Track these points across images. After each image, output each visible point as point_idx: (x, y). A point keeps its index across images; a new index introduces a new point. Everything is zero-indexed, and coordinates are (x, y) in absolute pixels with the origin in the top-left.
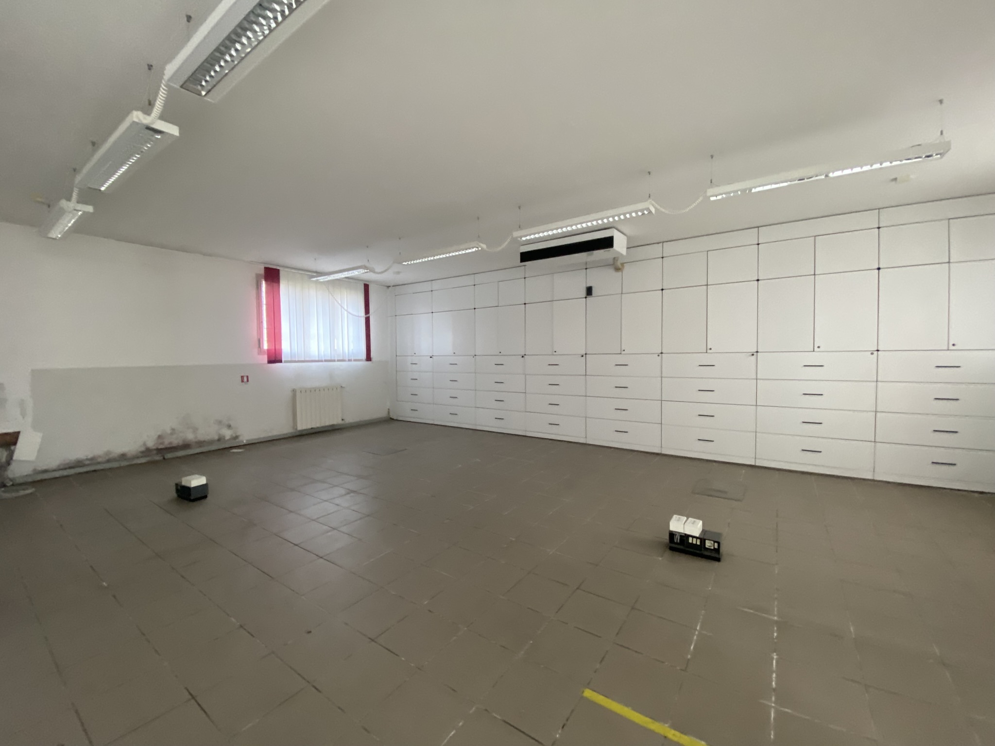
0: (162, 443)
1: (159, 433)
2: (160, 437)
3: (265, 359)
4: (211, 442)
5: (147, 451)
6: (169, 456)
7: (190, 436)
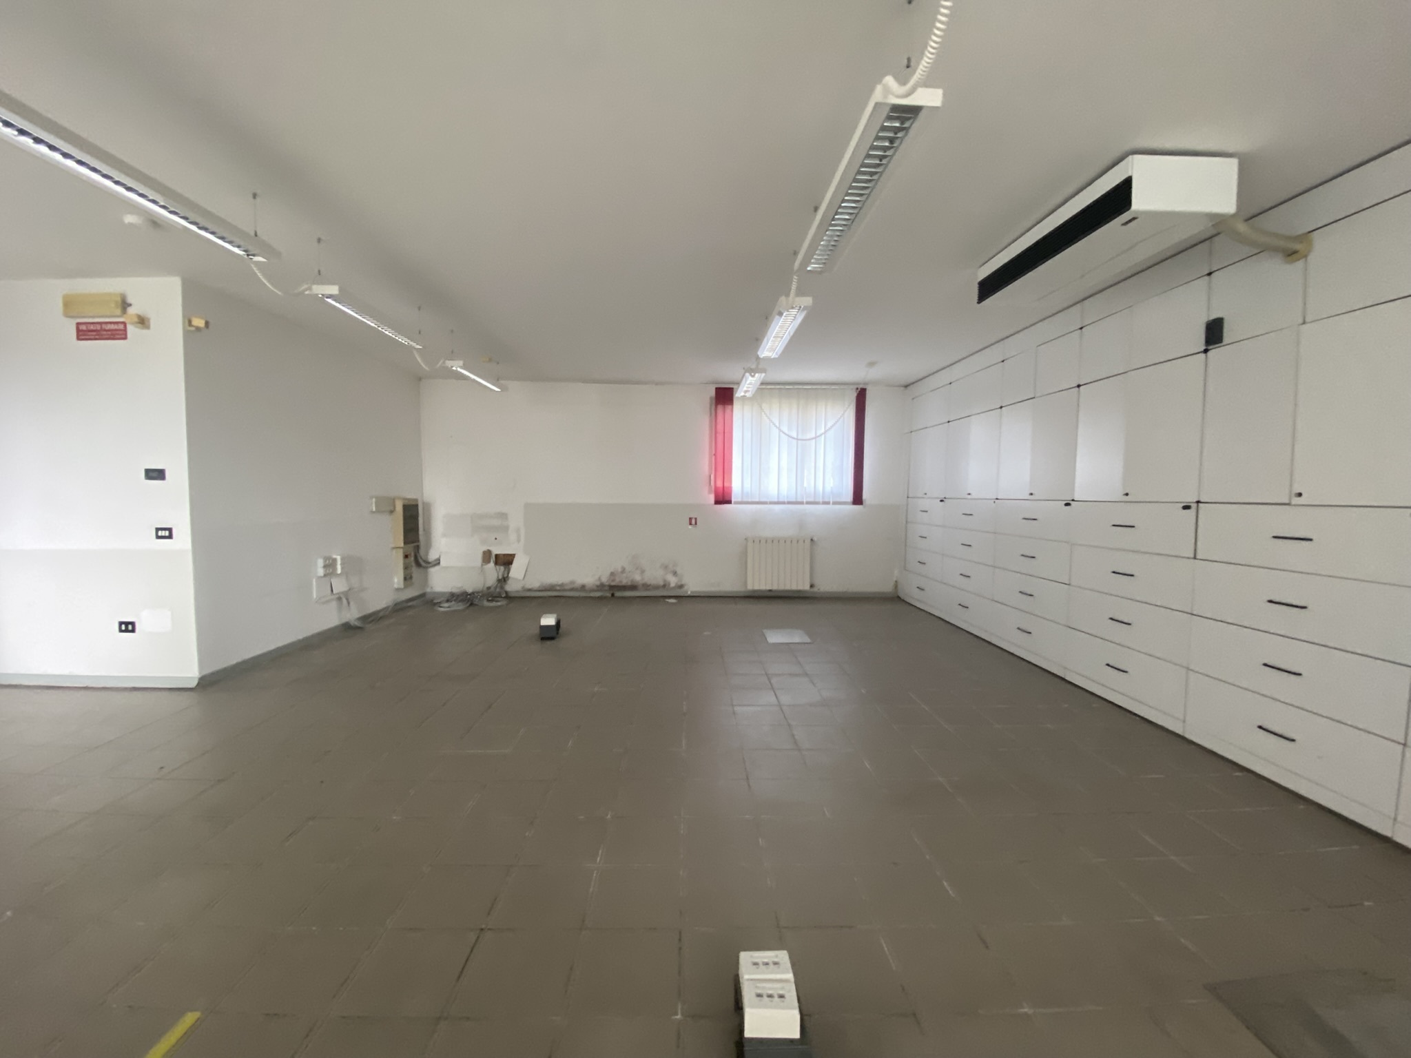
0: (613, 581)
1: (612, 570)
2: (612, 574)
3: (712, 498)
4: (657, 587)
5: (601, 587)
6: (618, 594)
7: (638, 578)
